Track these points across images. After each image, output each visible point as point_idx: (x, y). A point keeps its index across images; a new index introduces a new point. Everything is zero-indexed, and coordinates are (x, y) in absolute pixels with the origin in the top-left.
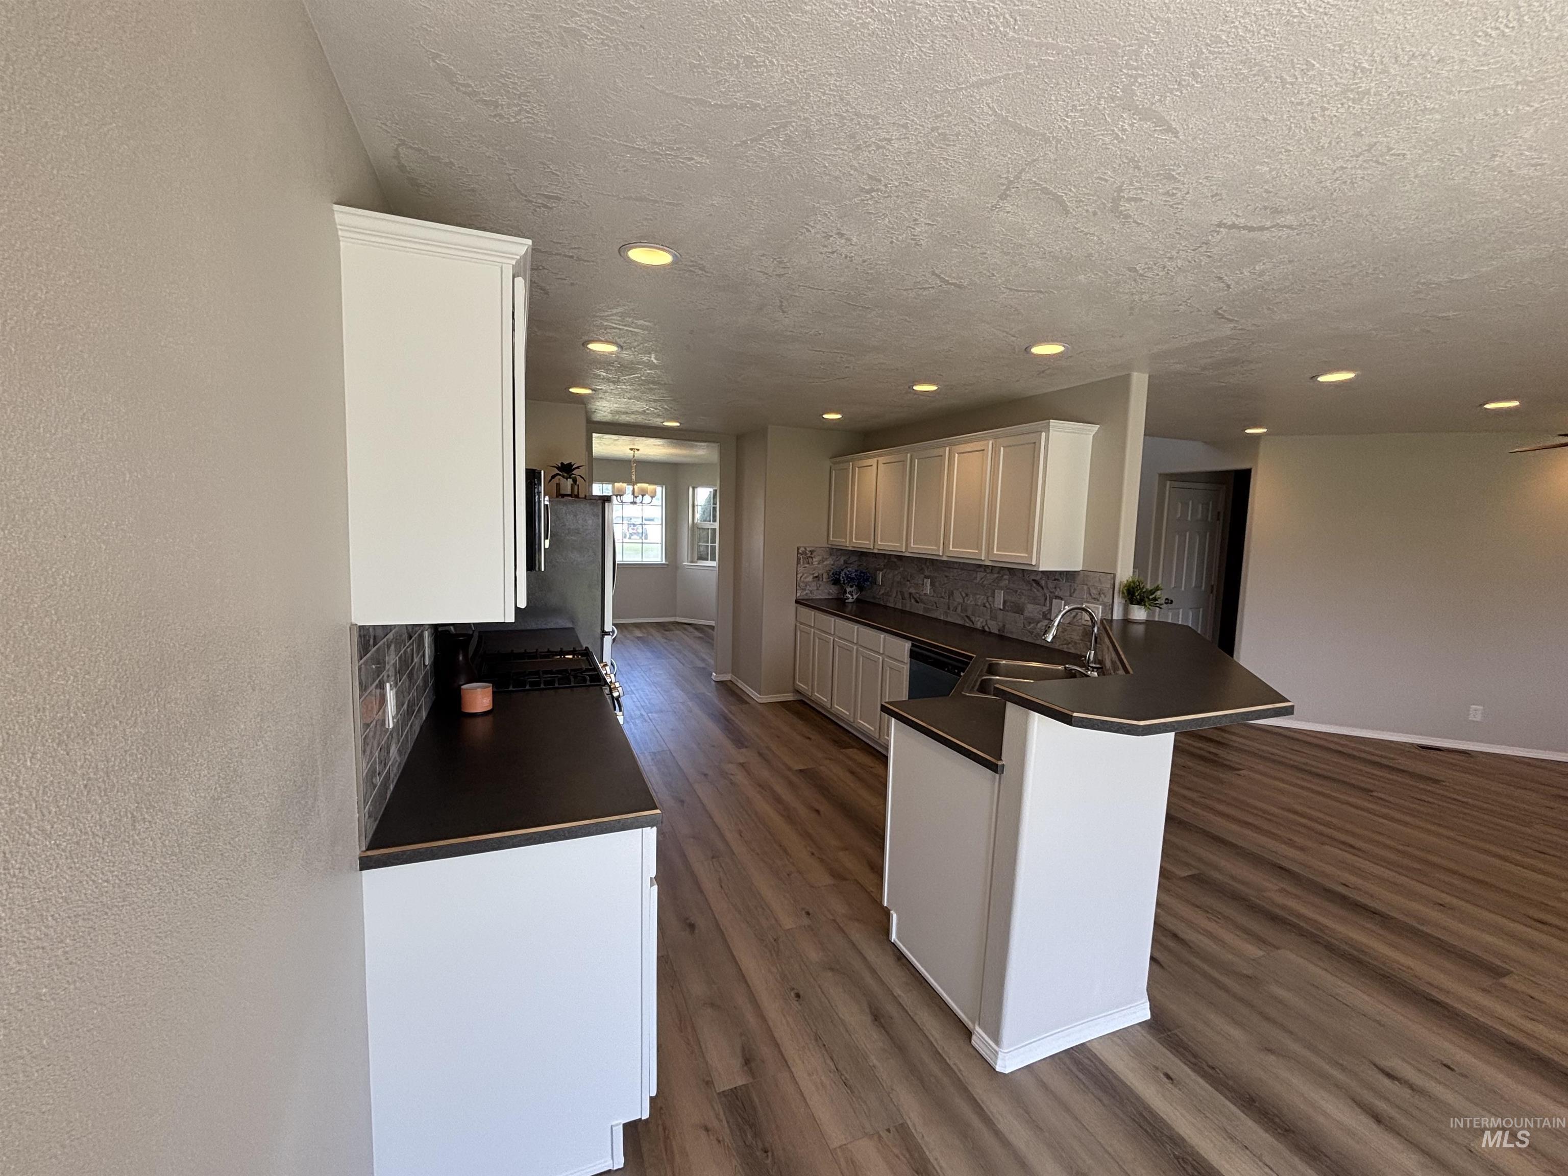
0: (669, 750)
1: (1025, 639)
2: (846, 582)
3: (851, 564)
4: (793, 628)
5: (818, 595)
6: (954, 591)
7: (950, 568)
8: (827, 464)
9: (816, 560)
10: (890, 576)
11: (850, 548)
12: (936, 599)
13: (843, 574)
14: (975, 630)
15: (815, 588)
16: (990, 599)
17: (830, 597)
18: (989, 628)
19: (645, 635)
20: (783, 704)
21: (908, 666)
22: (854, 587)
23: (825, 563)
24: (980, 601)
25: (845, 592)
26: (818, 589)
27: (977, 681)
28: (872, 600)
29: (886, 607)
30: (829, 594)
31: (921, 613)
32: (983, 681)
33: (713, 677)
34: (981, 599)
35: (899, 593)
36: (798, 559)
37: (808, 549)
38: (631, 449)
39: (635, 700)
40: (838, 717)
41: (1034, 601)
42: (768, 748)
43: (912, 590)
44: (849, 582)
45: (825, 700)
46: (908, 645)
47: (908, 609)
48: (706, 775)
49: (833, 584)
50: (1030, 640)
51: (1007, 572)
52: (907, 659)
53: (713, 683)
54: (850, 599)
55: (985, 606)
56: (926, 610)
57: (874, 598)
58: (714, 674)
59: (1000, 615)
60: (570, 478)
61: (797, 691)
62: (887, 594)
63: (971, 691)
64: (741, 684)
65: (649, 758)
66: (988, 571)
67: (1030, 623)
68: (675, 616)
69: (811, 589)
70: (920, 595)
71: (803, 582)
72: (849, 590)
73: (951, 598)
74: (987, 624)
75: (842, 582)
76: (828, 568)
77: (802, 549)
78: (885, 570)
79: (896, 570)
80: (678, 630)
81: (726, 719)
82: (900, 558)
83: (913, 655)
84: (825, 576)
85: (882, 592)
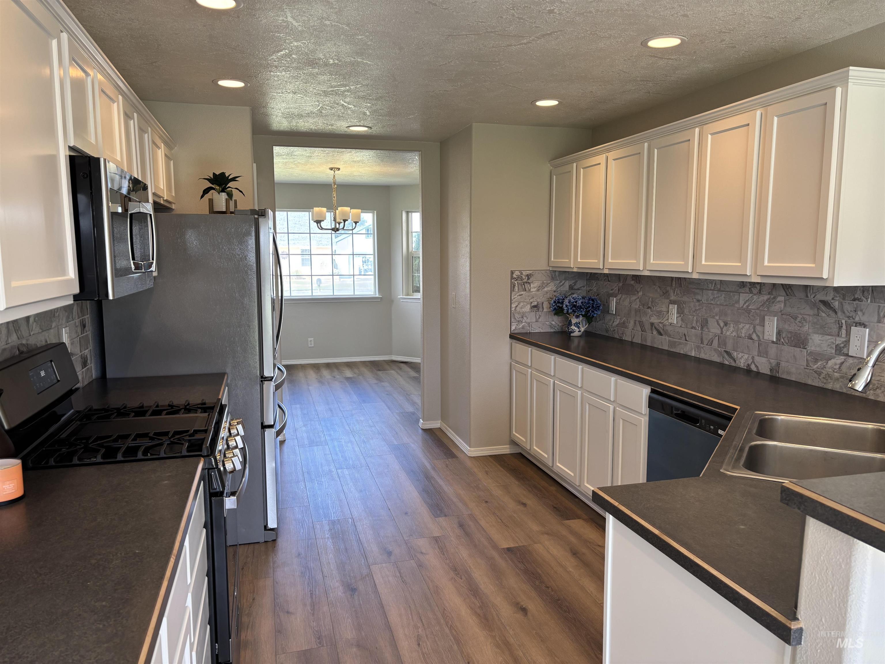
0: (352, 518)
1: (810, 382)
2: (570, 311)
3: (578, 289)
4: (507, 368)
5: (536, 328)
6: (709, 319)
7: (703, 289)
8: (547, 167)
9: (534, 287)
10: (627, 303)
11: (575, 270)
12: (685, 331)
13: (566, 302)
14: (735, 369)
15: (534, 320)
16: (758, 328)
17: (552, 331)
18: (756, 366)
19: (355, 376)
20: (498, 459)
21: (647, 418)
22: (581, 318)
23: (546, 289)
24: (744, 331)
25: (570, 324)
26: (537, 321)
27: (742, 450)
28: (605, 334)
29: (621, 341)
30: (551, 326)
31: (666, 348)
32: (753, 449)
33: (420, 425)
34: (745, 329)
35: (637, 323)
36: (513, 287)
37: (524, 273)
38: (331, 169)
39: (328, 452)
40: (561, 478)
41: (823, 330)
42: (472, 517)
43: (654, 320)
44: (574, 311)
45: (546, 456)
46: (645, 391)
47: (649, 344)
48: (389, 554)
49: (555, 314)
50: (817, 383)
51: (783, 293)
52: (644, 408)
53: (420, 431)
54: (576, 332)
55: (751, 339)
56: (672, 344)
57: (607, 331)
58: (421, 421)
59: (773, 350)
60: (223, 191)
61: (514, 443)
62: (623, 325)
63: (735, 467)
64: (451, 434)
65: (327, 528)
66: (755, 291)
67: (816, 361)
68: (391, 354)
69: (528, 321)
70: (664, 325)
71: (519, 313)
72: (574, 321)
73: (705, 329)
74: (753, 362)
75: (565, 311)
76: (548, 296)
77: (517, 273)
78: (619, 297)
79: (635, 294)
80: (394, 370)
81: (428, 477)
82: (638, 278)
83: (652, 404)
84: (546, 305)
85: (617, 322)
